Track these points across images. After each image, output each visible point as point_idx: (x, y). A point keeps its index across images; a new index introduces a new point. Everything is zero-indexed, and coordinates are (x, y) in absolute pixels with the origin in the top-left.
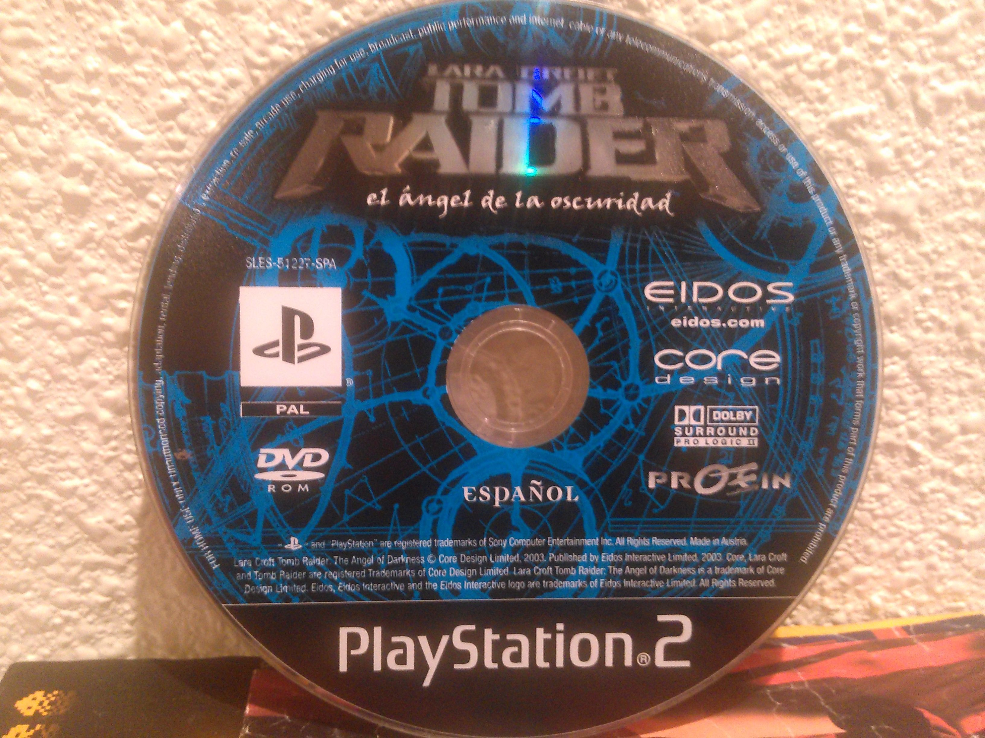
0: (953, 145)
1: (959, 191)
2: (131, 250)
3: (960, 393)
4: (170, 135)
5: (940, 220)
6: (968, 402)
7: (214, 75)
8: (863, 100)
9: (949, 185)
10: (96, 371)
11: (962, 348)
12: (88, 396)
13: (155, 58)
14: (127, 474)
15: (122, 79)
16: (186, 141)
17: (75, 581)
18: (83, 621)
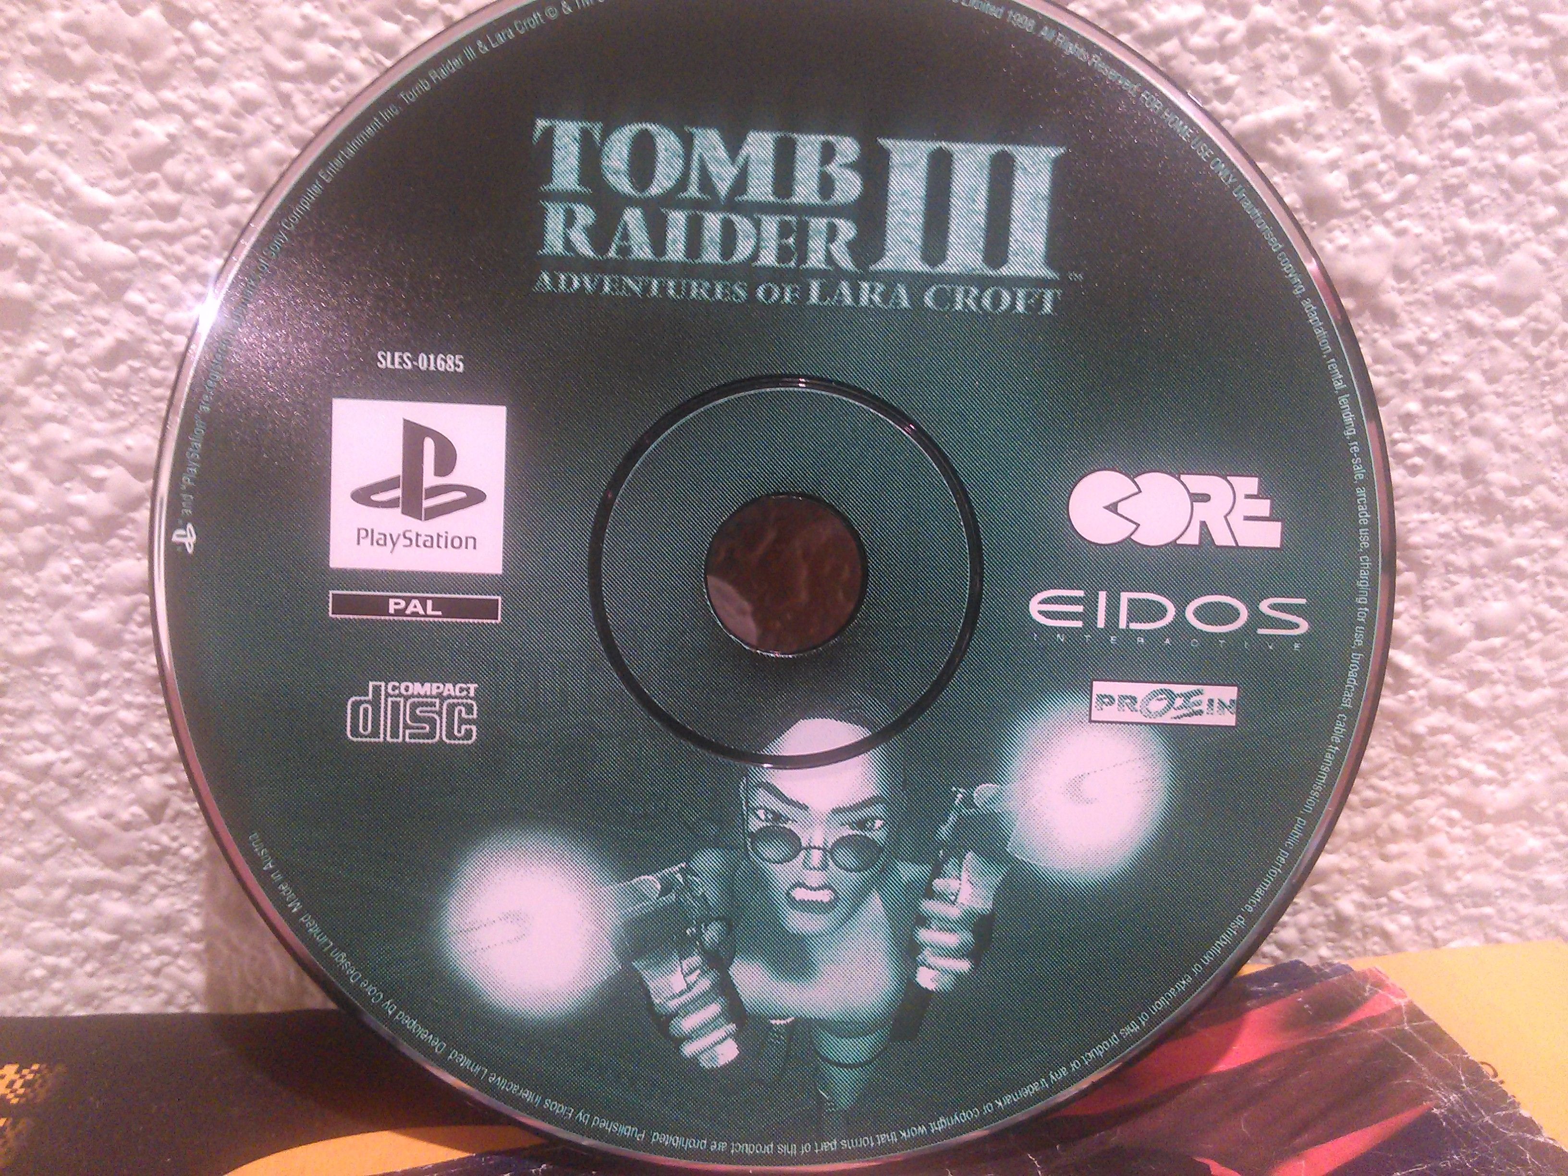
0: (1447, 163)
1: (1460, 240)
2: (106, 383)
3: (1474, 571)
4: (154, 195)
5: (1429, 289)
6: (1488, 586)
7: (219, 94)
8: (1292, 91)
9: (1443, 231)
10: (66, 579)
11: (1473, 499)
12: (57, 619)
13: (120, 69)
14: (127, 742)
15: (70, 107)
16: (180, 204)
17: (60, 910)
18: (78, 971)
